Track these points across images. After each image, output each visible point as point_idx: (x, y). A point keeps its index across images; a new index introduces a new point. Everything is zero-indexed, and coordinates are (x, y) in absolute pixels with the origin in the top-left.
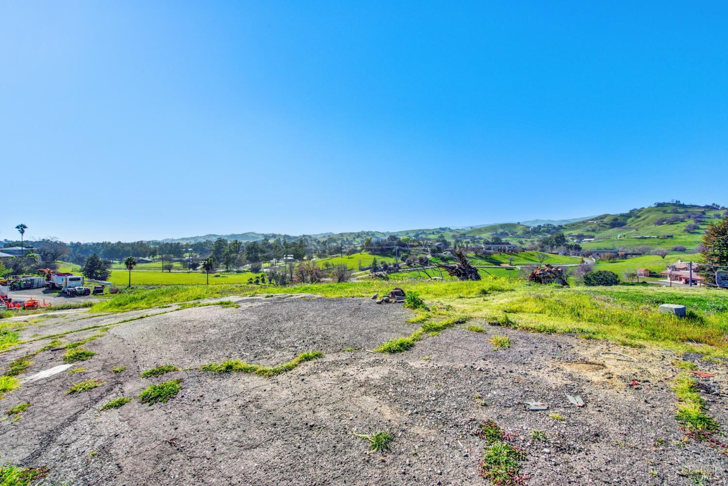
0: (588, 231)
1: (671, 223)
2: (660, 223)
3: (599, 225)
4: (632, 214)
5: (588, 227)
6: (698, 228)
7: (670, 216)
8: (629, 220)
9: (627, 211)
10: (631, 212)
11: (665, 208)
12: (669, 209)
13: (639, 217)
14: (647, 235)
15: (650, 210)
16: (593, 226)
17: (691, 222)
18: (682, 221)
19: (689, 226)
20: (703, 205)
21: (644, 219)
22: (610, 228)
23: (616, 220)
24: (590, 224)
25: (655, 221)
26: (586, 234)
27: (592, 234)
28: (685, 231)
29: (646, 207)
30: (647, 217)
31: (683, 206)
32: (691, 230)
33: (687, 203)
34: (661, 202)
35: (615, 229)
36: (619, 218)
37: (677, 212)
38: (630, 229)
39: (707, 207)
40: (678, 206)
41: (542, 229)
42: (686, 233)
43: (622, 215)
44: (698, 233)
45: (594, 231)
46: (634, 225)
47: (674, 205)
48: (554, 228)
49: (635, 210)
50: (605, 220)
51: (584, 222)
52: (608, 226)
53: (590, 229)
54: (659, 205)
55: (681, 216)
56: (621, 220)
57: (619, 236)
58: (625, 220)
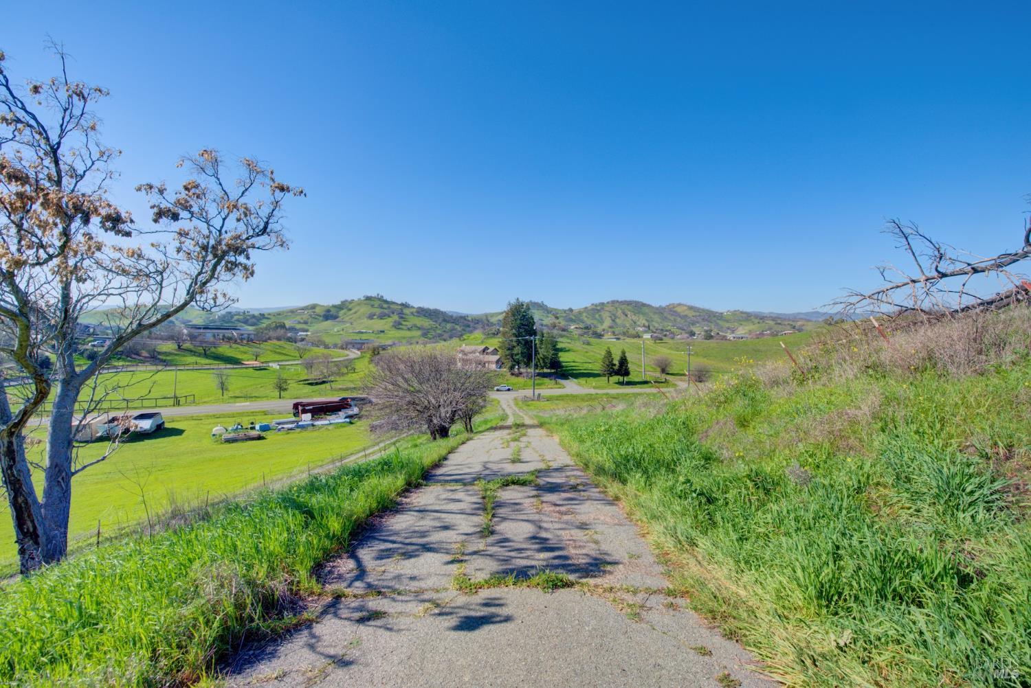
0: (299, 323)
1: (381, 317)
2: (371, 317)
3: (311, 315)
4: (344, 306)
5: (298, 318)
6: (401, 324)
7: (378, 311)
8: (342, 312)
9: (338, 302)
10: (344, 303)
11: (372, 302)
12: (377, 303)
13: (350, 310)
14: (363, 329)
15: (359, 303)
16: (305, 317)
17: (396, 317)
18: (389, 316)
19: (395, 322)
20: (400, 303)
21: (355, 313)
22: (323, 321)
23: (328, 311)
24: (300, 314)
25: (367, 315)
26: (298, 326)
27: (305, 326)
28: (393, 326)
29: (356, 299)
30: (358, 310)
31: (386, 302)
32: (397, 326)
33: (389, 300)
34: (369, 295)
35: (329, 322)
36: (332, 309)
37: (382, 308)
38: (343, 322)
39: (402, 305)
40: (381, 299)
41: (236, 317)
42: (394, 328)
43: (334, 306)
44: (402, 329)
45: (306, 323)
46: (347, 318)
47: (379, 299)
48: (254, 316)
49: (346, 301)
50: (318, 310)
51: (292, 312)
52: (321, 318)
53: (302, 321)
54: (368, 298)
55: (386, 311)
56: (333, 312)
57: (335, 330)
58: (338, 312)
